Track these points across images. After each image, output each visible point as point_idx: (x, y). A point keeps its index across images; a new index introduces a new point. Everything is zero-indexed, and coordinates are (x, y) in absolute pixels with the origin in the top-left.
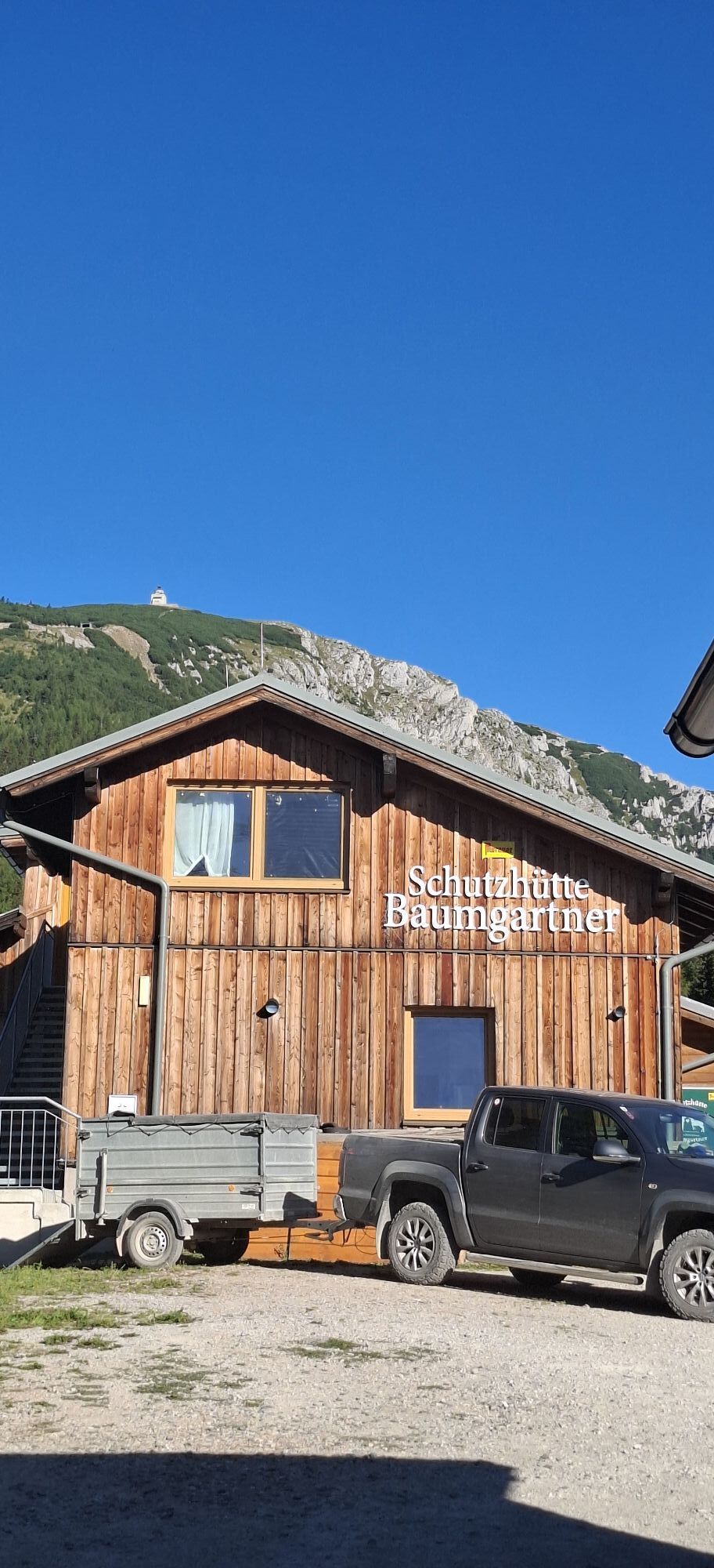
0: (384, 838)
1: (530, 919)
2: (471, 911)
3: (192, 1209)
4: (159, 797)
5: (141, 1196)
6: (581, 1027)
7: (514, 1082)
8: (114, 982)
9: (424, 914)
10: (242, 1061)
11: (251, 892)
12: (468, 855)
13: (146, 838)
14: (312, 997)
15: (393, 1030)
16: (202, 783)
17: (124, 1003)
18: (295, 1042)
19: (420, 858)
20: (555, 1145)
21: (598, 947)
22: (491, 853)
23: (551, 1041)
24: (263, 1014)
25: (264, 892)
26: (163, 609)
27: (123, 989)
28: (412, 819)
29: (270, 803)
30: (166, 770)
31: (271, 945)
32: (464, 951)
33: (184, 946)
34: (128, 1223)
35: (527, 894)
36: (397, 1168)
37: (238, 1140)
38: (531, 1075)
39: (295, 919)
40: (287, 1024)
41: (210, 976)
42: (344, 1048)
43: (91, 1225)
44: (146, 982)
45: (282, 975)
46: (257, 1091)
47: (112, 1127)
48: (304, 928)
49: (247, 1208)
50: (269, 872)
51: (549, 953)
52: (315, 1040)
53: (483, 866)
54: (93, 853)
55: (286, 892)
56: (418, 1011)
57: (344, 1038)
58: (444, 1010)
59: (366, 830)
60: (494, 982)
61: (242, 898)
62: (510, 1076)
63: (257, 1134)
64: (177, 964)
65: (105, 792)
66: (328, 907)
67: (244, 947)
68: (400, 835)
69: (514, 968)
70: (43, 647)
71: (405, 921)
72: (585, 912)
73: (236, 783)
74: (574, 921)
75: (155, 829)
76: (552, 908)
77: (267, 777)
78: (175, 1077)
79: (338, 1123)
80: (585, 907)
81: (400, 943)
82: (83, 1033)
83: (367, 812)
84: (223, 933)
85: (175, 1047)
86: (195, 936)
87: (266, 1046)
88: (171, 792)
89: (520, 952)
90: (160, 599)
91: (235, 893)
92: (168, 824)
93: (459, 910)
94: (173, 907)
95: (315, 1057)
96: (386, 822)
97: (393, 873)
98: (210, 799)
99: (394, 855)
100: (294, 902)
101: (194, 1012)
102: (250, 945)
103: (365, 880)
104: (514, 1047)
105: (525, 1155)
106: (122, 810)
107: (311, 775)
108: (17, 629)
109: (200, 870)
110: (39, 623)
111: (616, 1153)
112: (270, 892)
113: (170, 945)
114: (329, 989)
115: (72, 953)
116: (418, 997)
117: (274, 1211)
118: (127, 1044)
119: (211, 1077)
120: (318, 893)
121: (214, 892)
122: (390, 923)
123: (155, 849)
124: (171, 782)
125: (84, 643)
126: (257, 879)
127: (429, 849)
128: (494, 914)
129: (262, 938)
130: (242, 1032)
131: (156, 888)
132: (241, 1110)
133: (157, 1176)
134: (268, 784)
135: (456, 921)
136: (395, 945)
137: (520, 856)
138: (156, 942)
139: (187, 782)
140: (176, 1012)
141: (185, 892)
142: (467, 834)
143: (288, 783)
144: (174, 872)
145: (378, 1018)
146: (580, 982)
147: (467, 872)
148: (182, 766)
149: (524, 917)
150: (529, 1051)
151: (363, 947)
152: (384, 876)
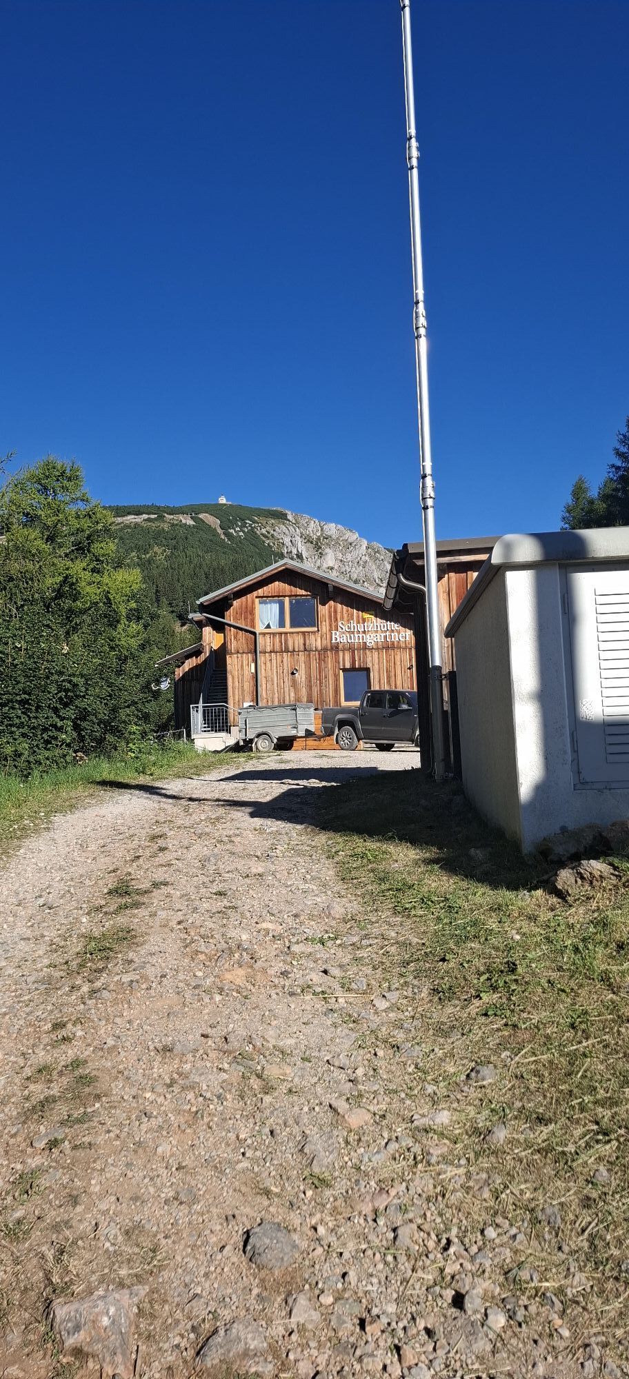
0: (330, 612)
1: (380, 638)
2: (360, 635)
3: (276, 734)
4: (253, 602)
5: (260, 730)
6: (398, 672)
7: (377, 688)
8: (242, 666)
9: (345, 638)
10: (287, 689)
11: (286, 633)
12: (358, 617)
13: (249, 617)
14: (309, 667)
15: (336, 677)
16: (267, 597)
17: (246, 672)
18: (304, 682)
19: (342, 618)
20: (387, 706)
21: (404, 646)
22: (366, 616)
23: (389, 677)
24: (293, 674)
25: (290, 633)
26: (225, 505)
27: (245, 667)
28: (339, 606)
29: (291, 602)
30: (255, 594)
31: (294, 651)
32: (359, 649)
33: (265, 652)
34: (256, 739)
35: (379, 629)
36: (339, 716)
37: (289, 712)
38: (382, 686)
39: (302, 641)
40: (301, 676)
41: (274, 662)
42: (320, 683)
43: (244, 740)
44: (253, 665)
45: (298, 661)
46: (292, 699)
47: (249, 710)
48: (305, 644)
49: (293, 732)
50: (292, 626)
51: (387, 648)
52: (310, 681)
53: (364, 620)
54: (232, 622)
55: (298, 633)
56: (344, 670)
57: (320, 680)
58: (353, 669)
59: (323, 610)
60: (369, 659)
61: (283, 635)
62: (375, 687)
63: (295, 709)
64: (263, 658)
65: (235, 602)
66: (312, 637)
67: (285, 652)
68: (335, 612)
69: (376, 654)
70: (173, 525)
71: (338, 640)
72: (399, 634)
73: (279, 596)
74: (395, 637)
75: (252, 612)
76: (388, 633)
77: (289, 594)
78: (265, 696)
79: (320, 707)
80: (399, 632)
81: (337, 648)
82: (233, 683)
83: (324, 604)
84: (277, 648)
85: (264, 686)
86: (268, 649)
87: (294, 684)
88: (257, 600)
89: (378, 649)
90: (223, 500)
91: (281, 634)
92: (257, 611)
93: (356, 635)
94: (260, 640)
95: (311, 687)
96: (330, 607)
97: (334, 624)
98: (270, 602)
99: (334, 618)
100: (301, 636)
101: (270, 674)
102: (287, 651)
103: (325, 627)
104: (377, 680)
105: (379, 709)
106: (241, 608)
107: (304, 592)
108: (161, 518)
109: (268, 627)
110: (170, 514)
111: (405, 707)
112: (293, 633)
113: (260, 652)
114: (314, 664)
115: (227, 657)
116: (344, 666)
117: (302, 733)
118: (248, 686)
119: (277, 695)
120: (309, 632)
121: (274, 634)
122: (334, 641)
123: (253, 621)
124: (257, 597)
125: (192, 523)
126: (288, 628)
127: (345, 615)
128: (368, 636)
129: (291, 649)
130: (286, 680)
131: (254, 634)
132: (287, 703)
133: (265, 724)
134: (289, 596)
135: (356, 640)
136: (335, 648)
137: (376, 616)
138: (256, 651)
139: (262, 597)
140: (264, 675)
141: (264, 634)
142: (358, 610)
143: (296, 596)
144: (260, 628)
145: (331, 672)
146: (398, 658)
147: (358, 622)
148: (260, 592)
149: (378, 637)
150: (382, 682)
151: (325, 649)
152: (330, 625)
